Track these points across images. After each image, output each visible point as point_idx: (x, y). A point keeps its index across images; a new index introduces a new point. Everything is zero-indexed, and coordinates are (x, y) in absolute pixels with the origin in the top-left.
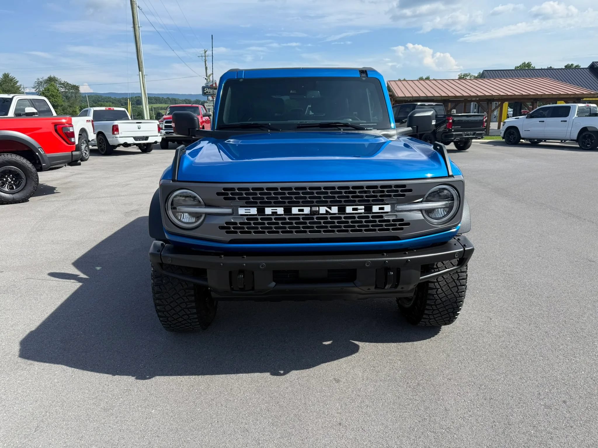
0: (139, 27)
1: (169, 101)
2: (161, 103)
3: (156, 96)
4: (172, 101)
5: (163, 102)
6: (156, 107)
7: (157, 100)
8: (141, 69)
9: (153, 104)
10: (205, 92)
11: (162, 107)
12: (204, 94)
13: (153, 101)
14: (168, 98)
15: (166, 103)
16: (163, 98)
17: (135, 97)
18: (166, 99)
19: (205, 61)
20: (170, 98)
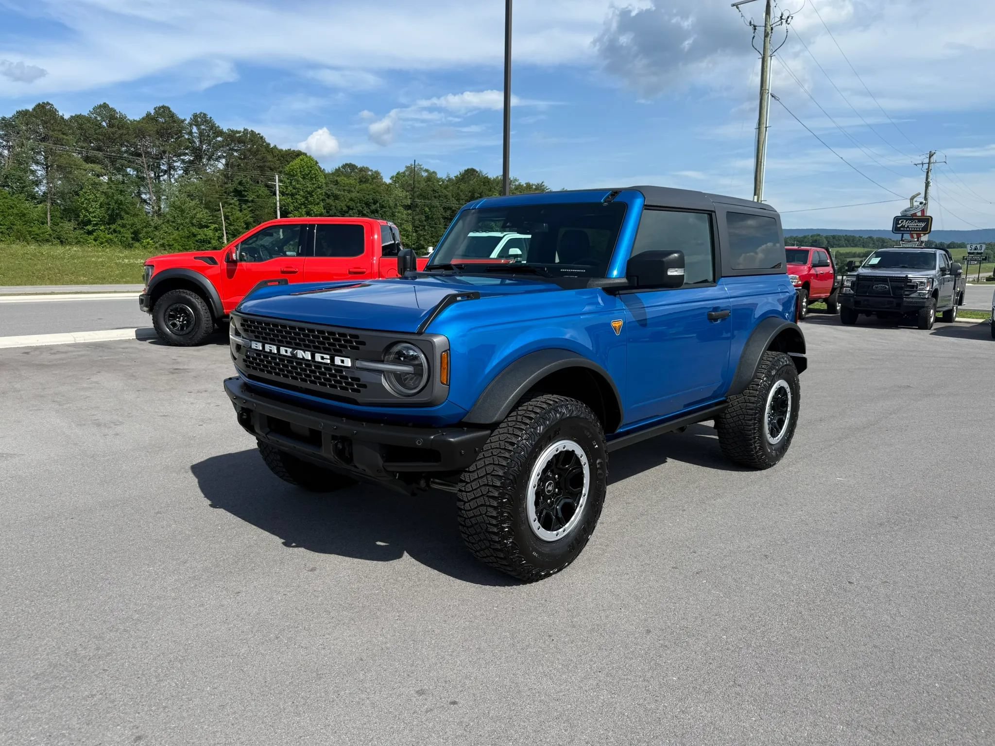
0: (766, 127)
1: (872, 242)
2: (856, 246)
3: (848, 235)
4: (877, 243)
5: (860, 245)
6: (844, 252)
7: (848, 241)
8: (757, 192)
9: (840, 247)
10: (899, 226)
11: (855, 253)
12: (896, 229)
13: (841, 242)
14: (870, 237)
15: (864, 247)
16: (861, 237)
17: (811, 236)
18: (866, 239)
19: (928, 173)
20: (875, 237)
